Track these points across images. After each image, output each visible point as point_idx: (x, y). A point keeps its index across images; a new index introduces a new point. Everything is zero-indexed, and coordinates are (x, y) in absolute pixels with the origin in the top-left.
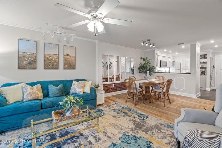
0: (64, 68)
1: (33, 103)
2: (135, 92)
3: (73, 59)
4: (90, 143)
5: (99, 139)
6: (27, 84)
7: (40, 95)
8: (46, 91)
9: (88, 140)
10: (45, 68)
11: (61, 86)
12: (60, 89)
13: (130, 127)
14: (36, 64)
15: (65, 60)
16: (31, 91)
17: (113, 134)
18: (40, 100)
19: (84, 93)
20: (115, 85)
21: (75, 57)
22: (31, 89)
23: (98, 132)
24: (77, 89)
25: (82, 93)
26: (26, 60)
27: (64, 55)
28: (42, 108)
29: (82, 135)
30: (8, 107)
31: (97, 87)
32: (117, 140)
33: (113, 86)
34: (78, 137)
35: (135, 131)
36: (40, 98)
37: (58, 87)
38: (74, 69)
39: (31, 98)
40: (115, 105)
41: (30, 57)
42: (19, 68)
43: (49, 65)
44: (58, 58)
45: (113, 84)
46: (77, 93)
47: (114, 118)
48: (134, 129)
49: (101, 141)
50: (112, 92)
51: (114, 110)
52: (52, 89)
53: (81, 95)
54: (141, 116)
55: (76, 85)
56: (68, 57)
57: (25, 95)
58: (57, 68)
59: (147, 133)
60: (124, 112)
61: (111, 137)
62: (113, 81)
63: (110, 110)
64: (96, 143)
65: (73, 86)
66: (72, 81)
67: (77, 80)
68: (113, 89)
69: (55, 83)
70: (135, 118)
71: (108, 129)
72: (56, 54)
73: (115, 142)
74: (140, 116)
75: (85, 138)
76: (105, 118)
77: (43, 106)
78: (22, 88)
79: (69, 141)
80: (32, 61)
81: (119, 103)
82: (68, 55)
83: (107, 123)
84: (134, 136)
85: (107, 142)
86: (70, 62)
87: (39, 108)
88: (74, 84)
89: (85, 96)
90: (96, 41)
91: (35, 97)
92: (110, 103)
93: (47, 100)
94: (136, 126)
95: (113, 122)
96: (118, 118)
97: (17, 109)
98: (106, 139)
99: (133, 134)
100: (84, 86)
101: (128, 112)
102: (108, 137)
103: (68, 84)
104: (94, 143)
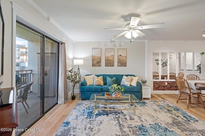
0: (118, 66)
1: (97, 87)
2: (189, 92)
3: (125, 58)
4: (126, 119)
5: (133, 119)
6: (96, 75)
7: (102, 83)
8: (105, 81)
9: (125, 117)
10: (106, 66)
11: (114, 78)
12: (113, 81)
13: (167, 121)
14: (101, 63)
15: (119, 59)
16: (97, 80)
17: (146, 120)
18: (102, 86)
19: (130, 85)
20: (168, 83)
21: (126, 57)
22: (97, 78)
23: (134, 115)
24: (125, 82)
25: (129, 85)
26: (96, 61)
27: (118, 56)
28: (102, 91)
29: (122, 113)
30: (87, 86)
31: (144, 82)
32: (148, 125)
33: (166, 84)
34: (119, 113)
35: (170, 126)
36: (102, 85)
37: (113, 79)
38: (126, 66)
39: (97, 84)
40: (162, 102)
41: (98, 59)
42: (92, 66)
43: (108, 64)
44: (113, 58)
45: (166, 82)
46: (125, 85)
47: (154, 111)
48: (169, 124)
49: (134, 121)
50: (164, 90)
51: (158, 106)
52: (109, 80)
53: (128, 87)
54: (188, 118)
55: (125, 79)
56: (121, 57)
57: (94, 81)
58: (113, 66)
59: (184, 131)
60: (168, 110)
61: (144, 121)
62: (167, 79)
63: (154, 104)
64: (130, 120)
65: (123, 79)
66: (123, 76)
67: (127, 76)
68: (166, 88)
69: (111, 76)
70: (178, 117)
71: (143, 116)
72: (112, 56)
73: (144, 125)
74: (186, 118)
75: (124, 115)
76: (145, 108)
77: (103, 89)
78: (93, 77)
79: (113, 113)
80: (99, 61)
81: (167, 102)
82: (120, 55)
83: (145, 112)
84: (165, 128)
85: (138, 122)
86: (122, 61)
87: (100, 90)
88: (124, 78)
89: (131, 88)
90: (146, 41)
91: (99, 84)
92: (158, 99)
93: (105, 86)
94: (174, 123)
95: (151, 113)
96: (158, 112)
97: (90, 88)
98: (139, 121)
99: (166, 127)
100: (132, 80)
101: (173, 110)
102: (141, 120)
103: (120, 77)
104: (128, 120)
